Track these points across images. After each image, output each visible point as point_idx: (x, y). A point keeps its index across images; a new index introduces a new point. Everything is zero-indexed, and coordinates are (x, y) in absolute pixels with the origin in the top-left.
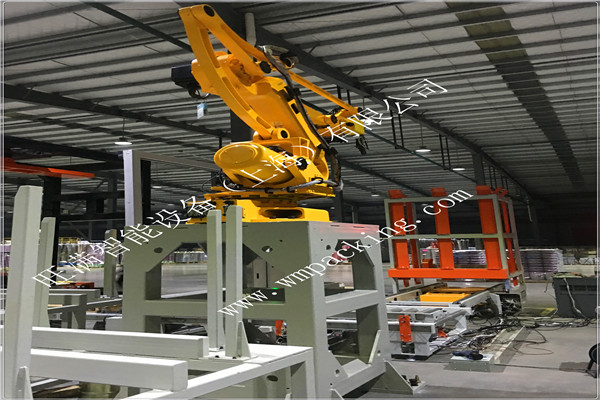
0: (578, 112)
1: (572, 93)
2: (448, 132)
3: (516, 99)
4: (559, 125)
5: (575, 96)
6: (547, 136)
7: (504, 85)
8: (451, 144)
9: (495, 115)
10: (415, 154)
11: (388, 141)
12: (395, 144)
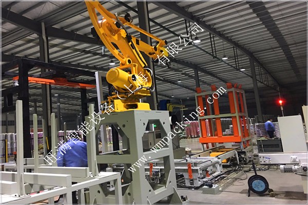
0: (287, 26)
1: (280, 13)
2: (236, 45)
3: (258, 19)
4: (282, 35)
5: (282, 15)
6: (279, 43)
7: (251, 11)
8: (239, 52)
9: (252, 31)
10: (222, 61)
11: (210, 54)
12: (213, 55)
